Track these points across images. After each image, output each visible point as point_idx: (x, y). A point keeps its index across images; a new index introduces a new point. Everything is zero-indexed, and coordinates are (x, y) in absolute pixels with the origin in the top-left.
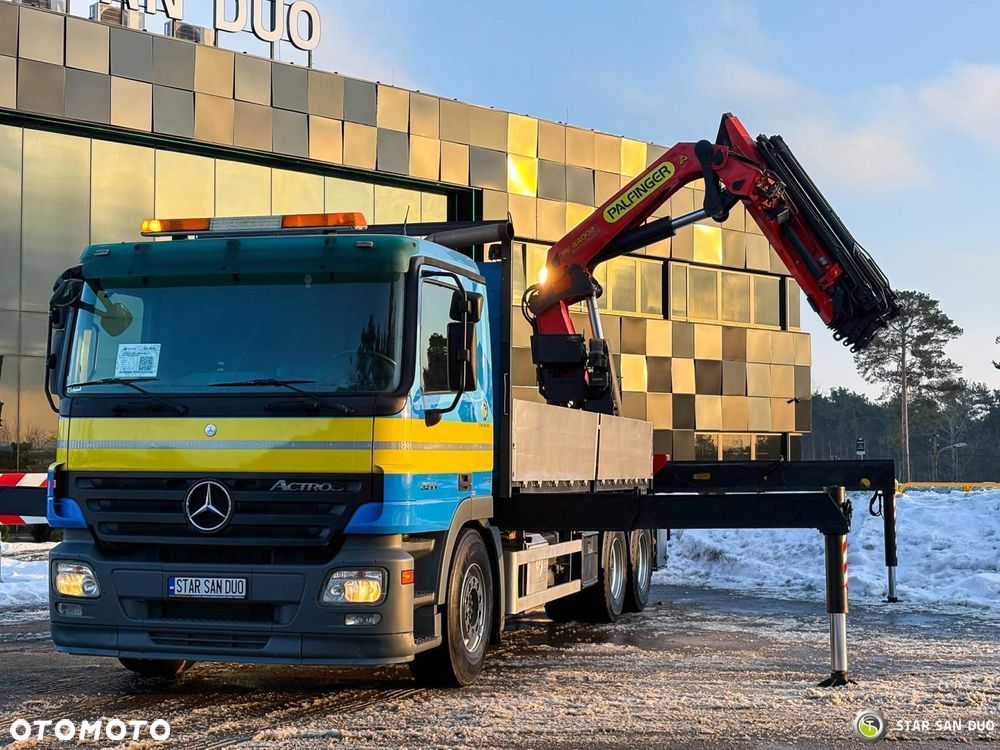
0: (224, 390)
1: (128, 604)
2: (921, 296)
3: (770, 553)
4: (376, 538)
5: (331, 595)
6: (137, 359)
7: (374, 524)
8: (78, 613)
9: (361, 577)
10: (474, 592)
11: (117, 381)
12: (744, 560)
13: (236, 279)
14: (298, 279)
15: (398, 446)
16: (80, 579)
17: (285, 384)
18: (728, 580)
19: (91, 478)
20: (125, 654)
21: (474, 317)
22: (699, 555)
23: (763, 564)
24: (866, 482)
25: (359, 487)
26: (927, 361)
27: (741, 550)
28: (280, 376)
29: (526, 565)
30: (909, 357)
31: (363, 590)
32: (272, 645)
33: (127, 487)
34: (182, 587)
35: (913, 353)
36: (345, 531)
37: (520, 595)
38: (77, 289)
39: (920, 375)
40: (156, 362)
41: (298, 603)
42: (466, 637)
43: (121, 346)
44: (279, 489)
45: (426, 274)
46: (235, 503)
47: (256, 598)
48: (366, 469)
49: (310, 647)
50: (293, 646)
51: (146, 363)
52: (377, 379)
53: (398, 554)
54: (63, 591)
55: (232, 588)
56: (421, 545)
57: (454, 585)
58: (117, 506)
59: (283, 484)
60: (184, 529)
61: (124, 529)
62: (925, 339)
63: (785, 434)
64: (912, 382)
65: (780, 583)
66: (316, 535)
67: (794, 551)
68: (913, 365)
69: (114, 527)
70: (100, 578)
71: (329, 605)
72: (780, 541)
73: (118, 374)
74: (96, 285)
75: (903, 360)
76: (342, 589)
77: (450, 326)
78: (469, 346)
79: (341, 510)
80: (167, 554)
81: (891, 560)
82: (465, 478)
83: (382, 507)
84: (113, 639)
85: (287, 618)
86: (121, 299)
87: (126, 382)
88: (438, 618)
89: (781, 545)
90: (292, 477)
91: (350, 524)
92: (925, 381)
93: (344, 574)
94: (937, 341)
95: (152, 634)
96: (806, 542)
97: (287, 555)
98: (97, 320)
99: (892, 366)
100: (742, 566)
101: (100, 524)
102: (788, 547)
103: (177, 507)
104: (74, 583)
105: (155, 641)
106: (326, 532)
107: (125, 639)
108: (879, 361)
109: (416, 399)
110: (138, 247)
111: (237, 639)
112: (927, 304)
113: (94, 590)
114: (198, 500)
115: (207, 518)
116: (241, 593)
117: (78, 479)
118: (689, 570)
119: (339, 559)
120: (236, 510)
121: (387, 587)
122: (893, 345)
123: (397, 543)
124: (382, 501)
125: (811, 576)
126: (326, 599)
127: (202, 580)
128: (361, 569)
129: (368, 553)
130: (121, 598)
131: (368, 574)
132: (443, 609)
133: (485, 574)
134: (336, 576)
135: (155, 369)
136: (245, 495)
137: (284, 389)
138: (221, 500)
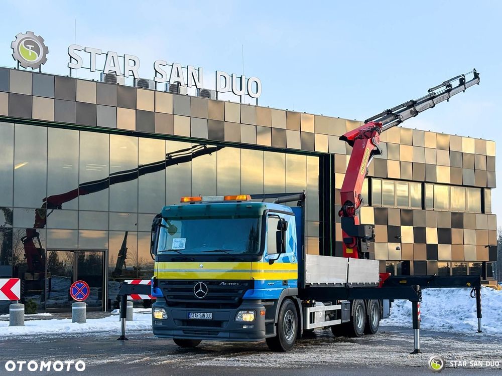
0: (206, 253)
1: (176, 321)
3: (438, 314)
4: (253, 301)
5: (238, 318)
6: (179, 243)
7: (252, 296)
8: (161, 324)
9: (248, 313)
10: (290, 320)
11: (173, 250)
12: (427, 316)
13: (210, 217)
14: (230, 217)
15: (260, 271)
16: (161, 313)
17: (224, 251)
19: (165, 281)
20: (176, 337)
21: (285, 229)
22: (410, 315)
23: (435, 318)
24: (469, 284)
25: (247, 284)
27: (427, 313)
28: (224, 249)
29: (314, 313)
31: (249, 317)
32: (220, 334)
33: (175, 284)
34: (193, 316)
36: (243, 298)
37: (311, 322)
38: (160, 221)
40: (184, 244)
41: (228, 321)
42: (287, 335)
43: (174, 239)
44: (222, 285)
45: (269, 215)
46: (209, 289)
47: (215, 319)
48: (249, 278)
49: (232, 335)
50: (227, 335)
51: (181, 244)
52: (254, 250)
53: (260, 306)
54: (156, 317)
55: (208, 316)
56: (268, 303)
57: (281, 317)
58: (173, 290)
59: (223, 283)
60: (193, 297)
61: (175, 297)
63: (484, 262)
65: (440, 325)
66: (234, 300)
67: (447, 313)
69: (172, 297)
70: (167, 313)
71: (237, 321)
72: (443, 309)
73: (173, 248)
74: (166, 219)
76: (242, 317)
77: (277, 232)
78: (283, 239)
79: (241, 292)
80: (188, 305)
81: (479, 316)
82: (285, 281)
83: (253, 291)
84: (171, 332)
85: (225, 326)
86: (172, 222)
87: (176, 251)
88: (275, 328)
89: (443, 310)
90: (226, 281)
91: (244, 296)
93: (243, 312)
95: (184, 331)
96: (453, 309)
97: (225, 306)
98: (167, 230)
100: (427, 319)
101: (168, 296)
102: (446, 311)
103: (191, 290)
104: (160, 315)
105: (185, 333)
106: (237, 299)
107: (175, 332)
109: (266, 256)
110: (179, 207)
111: (210, 332)
113: (166, 317)
114: (197, 288)
115: (200, 294)
116: (211, 318)
117: (161, 281)
118: (405, 321)
119: (240, 307)
120: (209, 292)
121: (256, 316)
123: (260, 303)
124: (254, 288)
125: (452, 323)
126: (237, 320)
127: (199, 314)
128: (248, 311)
129: (251, 304)
130: (174, 319)
131: (250, 312)
132: (277, 325)
133: (294, 314)
134: (240, 312)
135: (184, 246)
136: (212, 287)
137: (223, 253)
138: (204, 288)
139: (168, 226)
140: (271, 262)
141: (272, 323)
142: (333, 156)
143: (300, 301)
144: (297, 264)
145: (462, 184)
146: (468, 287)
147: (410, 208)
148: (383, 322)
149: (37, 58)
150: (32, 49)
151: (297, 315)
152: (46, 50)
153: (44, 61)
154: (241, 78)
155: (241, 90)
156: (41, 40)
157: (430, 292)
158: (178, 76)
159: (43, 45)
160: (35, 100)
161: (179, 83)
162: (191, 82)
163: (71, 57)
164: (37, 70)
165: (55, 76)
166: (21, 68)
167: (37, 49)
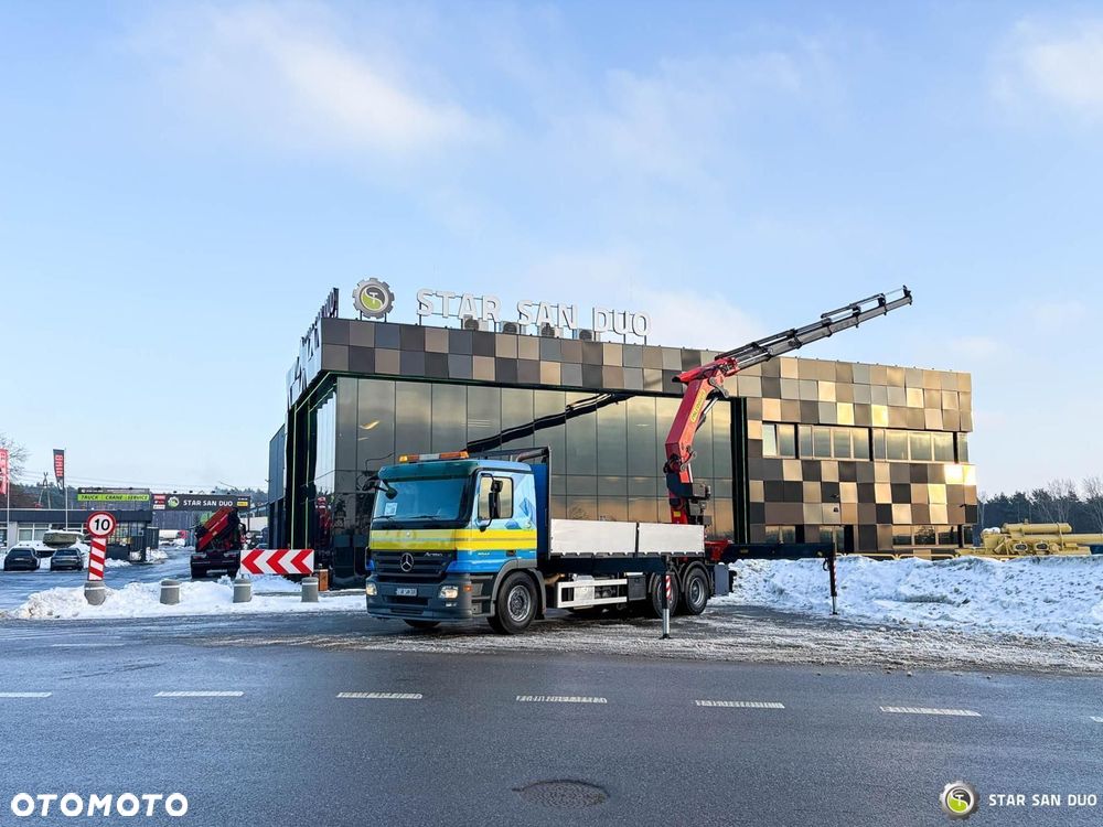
0: (413, 520)
1: (384, 598)
4: (459, 575)
7: (455, 569)
8: (371, 601)
9: (451, 588)
13: (423, 478)
15: (466, 540)
16: (372, 589)
17: (430, 517)
19: (377, 552)
24: (820, 554)
25: (450, 556)
29: (571, 589)
31: (451, 593)
32: (425, 614)
33: (385, 555)
34: (399, 592)
36: (447, 571)
37: (564, 600)
38: (378, 483)
40: (396, 509)
41: (433, 598)
42: (515, 614)
43: (387, 504)
44: (426, 556)
45: (481, 474)
46: (414, 561)
47: (419, 596)
48: (448, 546)
49: (436, 614)
50: (431, 614)
51: (393, 510)
53: (467, 580)
54: (369, 595)
55: (413, 592)
56: (482, 577)
57: (503, 593)
58: (383, 562)
59: (428, 553)
60: (400, 571)
61: (385, 570)
66: (438, 573)
69: (382, 570)
71: (441, 599)
73: (384, 514)
74: (386, 482)
76: (445, 593)
77: (490, 494)
79: (445, 564)
80: (395, 580)
81: (834, 594)
82: (512, 551)
83: (457, 563)
84: (381, 611)
85: (431, 604)
86: (391, 485)
87: (387, 517)
88: (492, 606)
90: (431, 552)
91: (448, 569)
93: (445, 587)
95: (391, 609)
97: (432, 580)
101: (379, 568)
105: (392, 611)
106: (441, 572)
109: (475, 521)
113: (376, 593)
114: (404, 560)
115: (406, 567)
116: (415, 595)
119: (444, 582)
120: (414, 564)
121: (459, 592)
123: (467, 576)
124: (457, 560)
126: (440, 596)
127: (405, 589)
128: (452, 586)
129: (455, 578)
130: (383, 596)
131: (454, 588)
132: (495, 602)
133: (530, 590)
134: (442, 588)
135: (395, 512)
136: (418, 558)
137: (430, 519)
138: (410, 561)
140: (483, 529)
141: (489, 601)
142: (745, 399)
143: (539, 574)
144: (535, 530)
145: (923, 429)
146: (819, 557)
147: (852, 459)
148: (715, 600)
149: (382, 306)
150: (376, 297)
151: (535, 591)
152: (392, 297)
153: (389, 308)
154: (624, 314)
155: (624, 327)
156: (386, 286)
157: (803, 564)
158: (547, 317)
159: (388, 291)
160: (378, 351)
161: (547, 324)
162: (562, 323)
163: (420, 303)
164: (382, 320)
165: (400, 325)
166: (364, 318)
167: (381, 296)
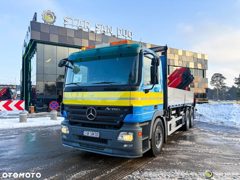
0: (95, 85)
1: (75, 136)
2: (220, 74)
3: (212, 115)
4: (133, 124)
5: (120, 138)
6: (78, 78)
7: (131, 120)
8: (65, 137)
9: (128, 134)
12: (207, 116)
13: (99, 58)
15: (137, 99)
17: (109, 83)
18: (204, 120)
19: (68, 106)
21: (158, 64)
22: (197, 115)
23: (211, 117)
25: (126, 110)
26: (221, 83)
27: (206, 114)
29: (171, 124)
30: (218, 83)
31: (128, 138)
32: (105, 150)
33: (75, 108)
34: (86, 133)
35: (219, 82)
36: (123, 121)
37: (170, 131)
39: (220, 85)
40: (81, 79)
41: (112, 140)
42: (157, 144)
43: (75, 75)
44: (107, 110)
45: (145, 54)
46: (97, 113)
47: (102, 137)
48: (128, 105)
49: (115, 151)
50: (111, 151)
51: (79, 79)
53: (137, 128)
54: (63, 132)
55: (96, 135)
56: (144, 124)
58: (73, 112)
59: (108, 108)
60: (86, 119)
62: (221, 80)
63: (204, 93)
64: (218, 86)
65: (215, 121)
66: (116, 122)
67: (217, 115)
68: (219, 84)
69: (72, 117)
70: (70, 129)
71: (119, 141)
72: (214, 113)
73: (74, 82)
74: (72, 62)
75: (217, 83)
76: (122, 137)
77: (151, 67)
79: (122, 116)
80: (84, 125)
82: (156, 106)
83: (132, 116)
84: (72, 144)
85: (109, 144)
86: (76, 65)
87: (75, 84)
89: (214, 114)
90: (110, 107)
91: (124, 120)
92: (220, 86)
93: (123, 133)
94: (222, 80)
95: (80, 144)
96: (220, 113)
97: (110, 127)
99: (215, 84)
100: (207, 117)
101: (70, 117)
103: (85, 113)
104: (65, 130)
105: (80, 146)
106: (118, 122)
107: (74, 144)
108: (213, 83)
109: (142, 86)
110: (79, 52)
112: (221, 75)
113: (68, 132)
114: (89, 112)
115: (91, 116)
116: (98, 136)
117: (66, 106)
119: (121, 129)
120: (98, 115)
121: (134, 137)
122: (216, 81)
123: (138, 125)
124: (132, 114)
126: (119, 139)
127: (90, 132)
128: (128, 132)
129: (130, 127)
130: (73, 135)
131: (129, 133)
132: (151, 140)
134: (121, 133)
135: (81, 80)
136: (99, 111)
137: (108, 84)
138: (93, 112)
139: (73, 67)
140: (147, 91)
141: (147, 139)
143: (165, 118)
144: (163, 93)
145: (197, 68)
149: (52, 20)
150: (50, 16)
151: (163, 128)
152: (55, 18)
153: (54, 21)
154: (126, 31)
155: (126, 35)
156: (53, 13)
157: (205, 105)
158: (104, 29)
159: (54, 15)
160: (51, 35)
161: (104, 31)
162: (108, 31)
163: (65, 21)
164: (52, 24)
165: (58, 27)
166: (45, 23)
167: (52, 17)
